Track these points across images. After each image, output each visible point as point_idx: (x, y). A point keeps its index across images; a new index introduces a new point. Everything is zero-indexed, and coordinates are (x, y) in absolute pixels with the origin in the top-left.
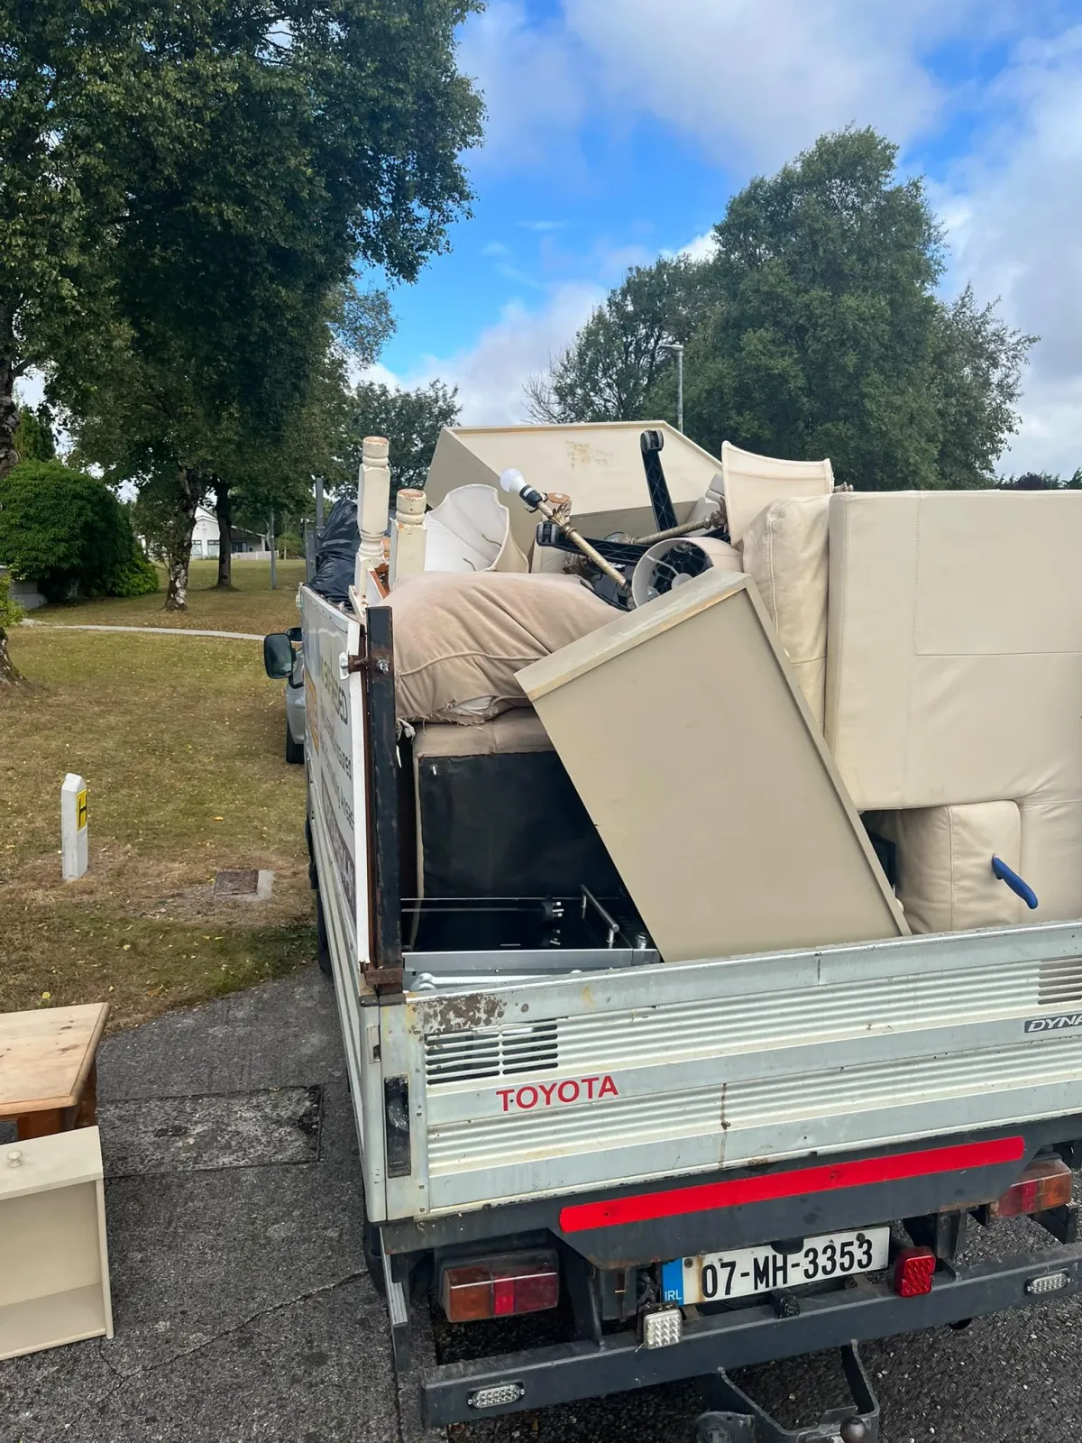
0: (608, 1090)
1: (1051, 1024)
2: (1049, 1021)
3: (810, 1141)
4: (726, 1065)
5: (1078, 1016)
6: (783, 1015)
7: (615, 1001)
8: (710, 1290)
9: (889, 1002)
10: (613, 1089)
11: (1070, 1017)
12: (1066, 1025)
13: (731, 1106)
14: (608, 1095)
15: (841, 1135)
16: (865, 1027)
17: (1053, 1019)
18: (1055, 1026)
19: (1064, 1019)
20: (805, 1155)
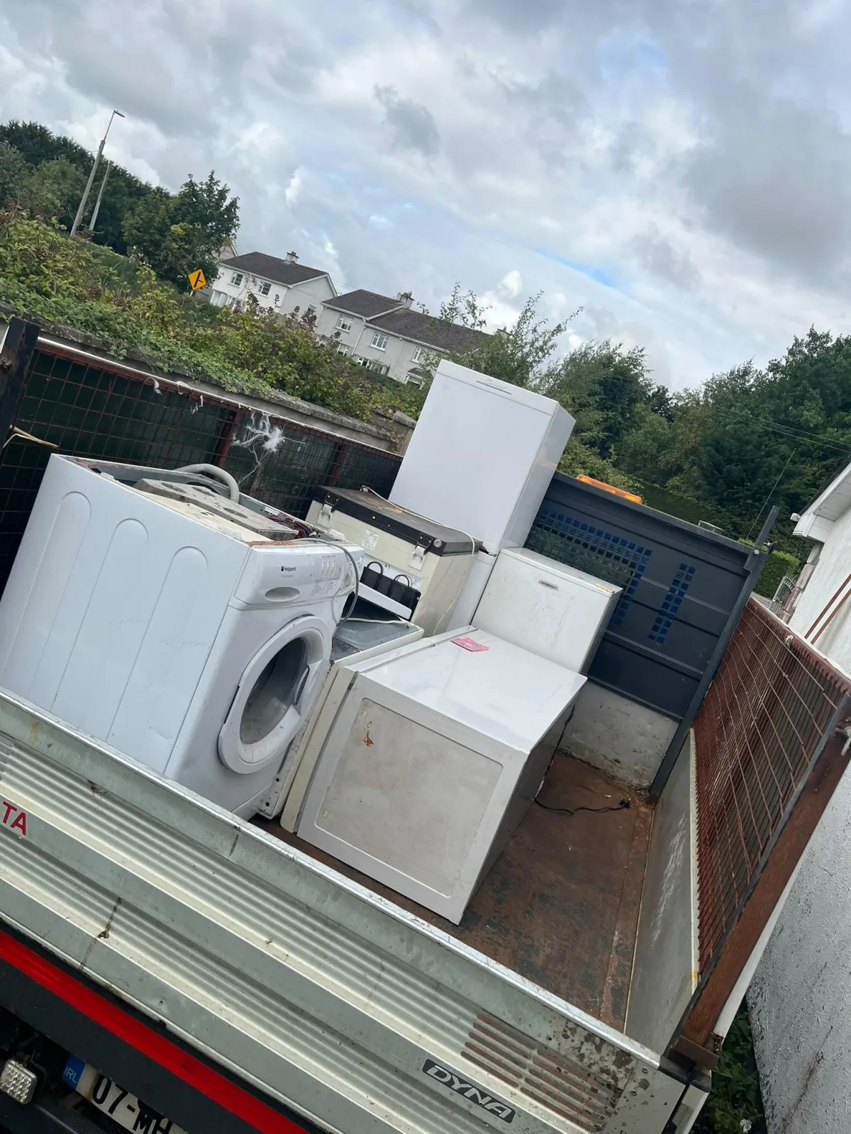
0: (19, 826)
1: (457, 1085)
2: (456, 1080)
3: (164, 1008)
4: (119, 875)
5: (493, 1100)
6: (194, 868)
7: (54, 750)
8: (99, 1096)
9: (300, 930)
10: (23, 827)
11: (484, 1095)
12: (474, 1098)
13: (118, 922)
14: (17, 830)
15: (193, 1026)
16: (265, 939)
17: (461, 1081)
18: (462, 1091)
19: (474, 1091)
20: (155, 1018)
